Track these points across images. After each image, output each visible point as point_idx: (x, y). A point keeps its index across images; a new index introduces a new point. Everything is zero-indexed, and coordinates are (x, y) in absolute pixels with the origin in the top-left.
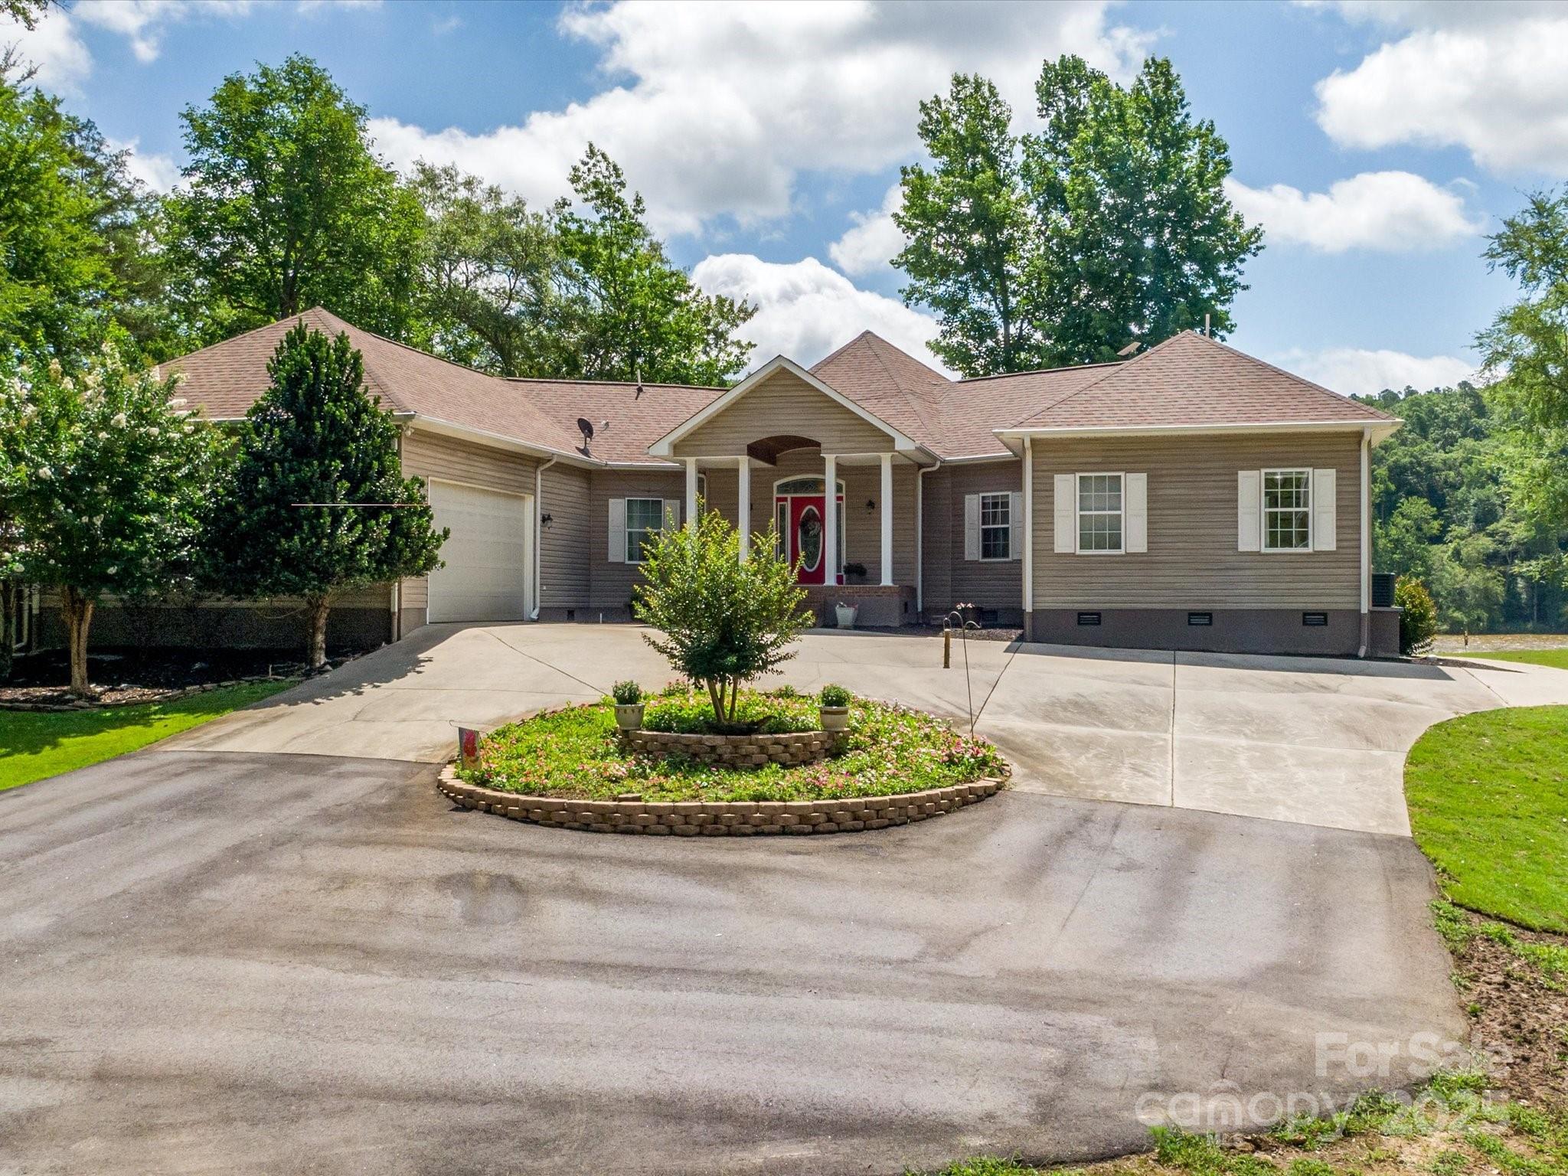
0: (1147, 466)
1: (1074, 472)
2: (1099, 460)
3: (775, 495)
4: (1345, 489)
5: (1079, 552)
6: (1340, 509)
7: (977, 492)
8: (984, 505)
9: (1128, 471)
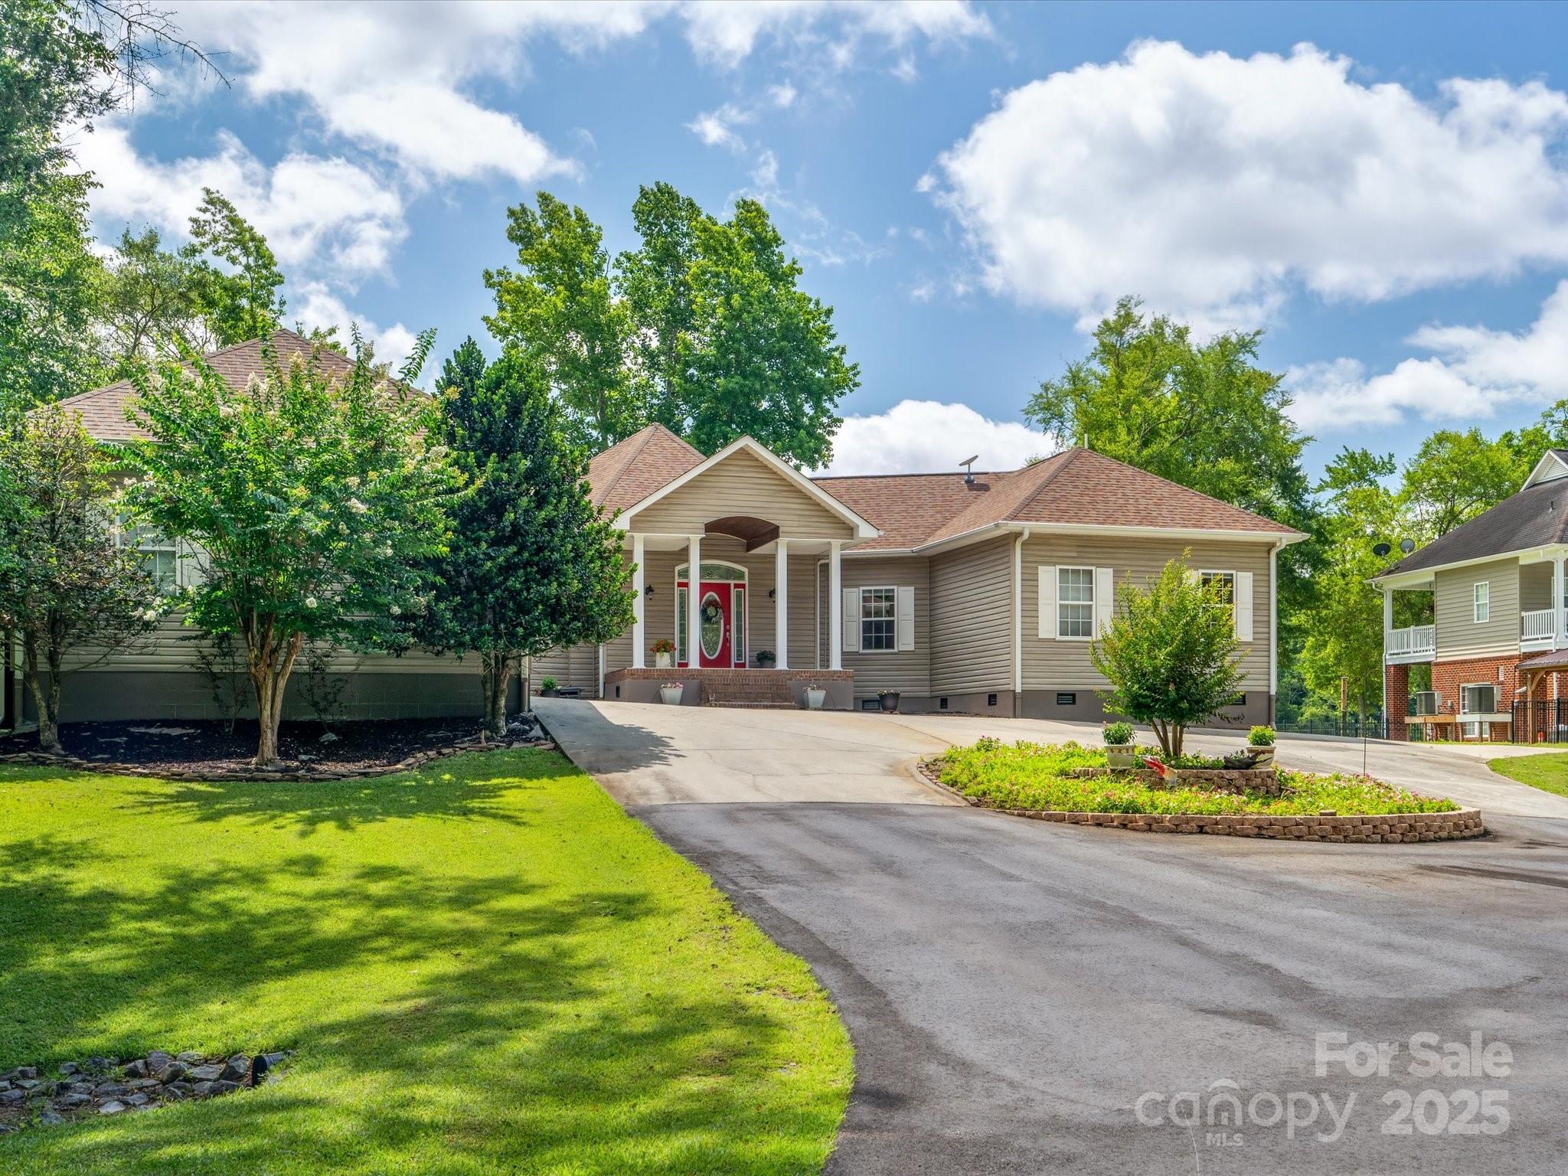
0: (1115, 562)
1: (1054, 564)
2: (1075, 554)
3: (677, 580)
4: (1259, 589)
5: (1059, 638)
6: (1256, 608)
7: (858, 586)
8: (865, 599)
9: (1098, 566)
